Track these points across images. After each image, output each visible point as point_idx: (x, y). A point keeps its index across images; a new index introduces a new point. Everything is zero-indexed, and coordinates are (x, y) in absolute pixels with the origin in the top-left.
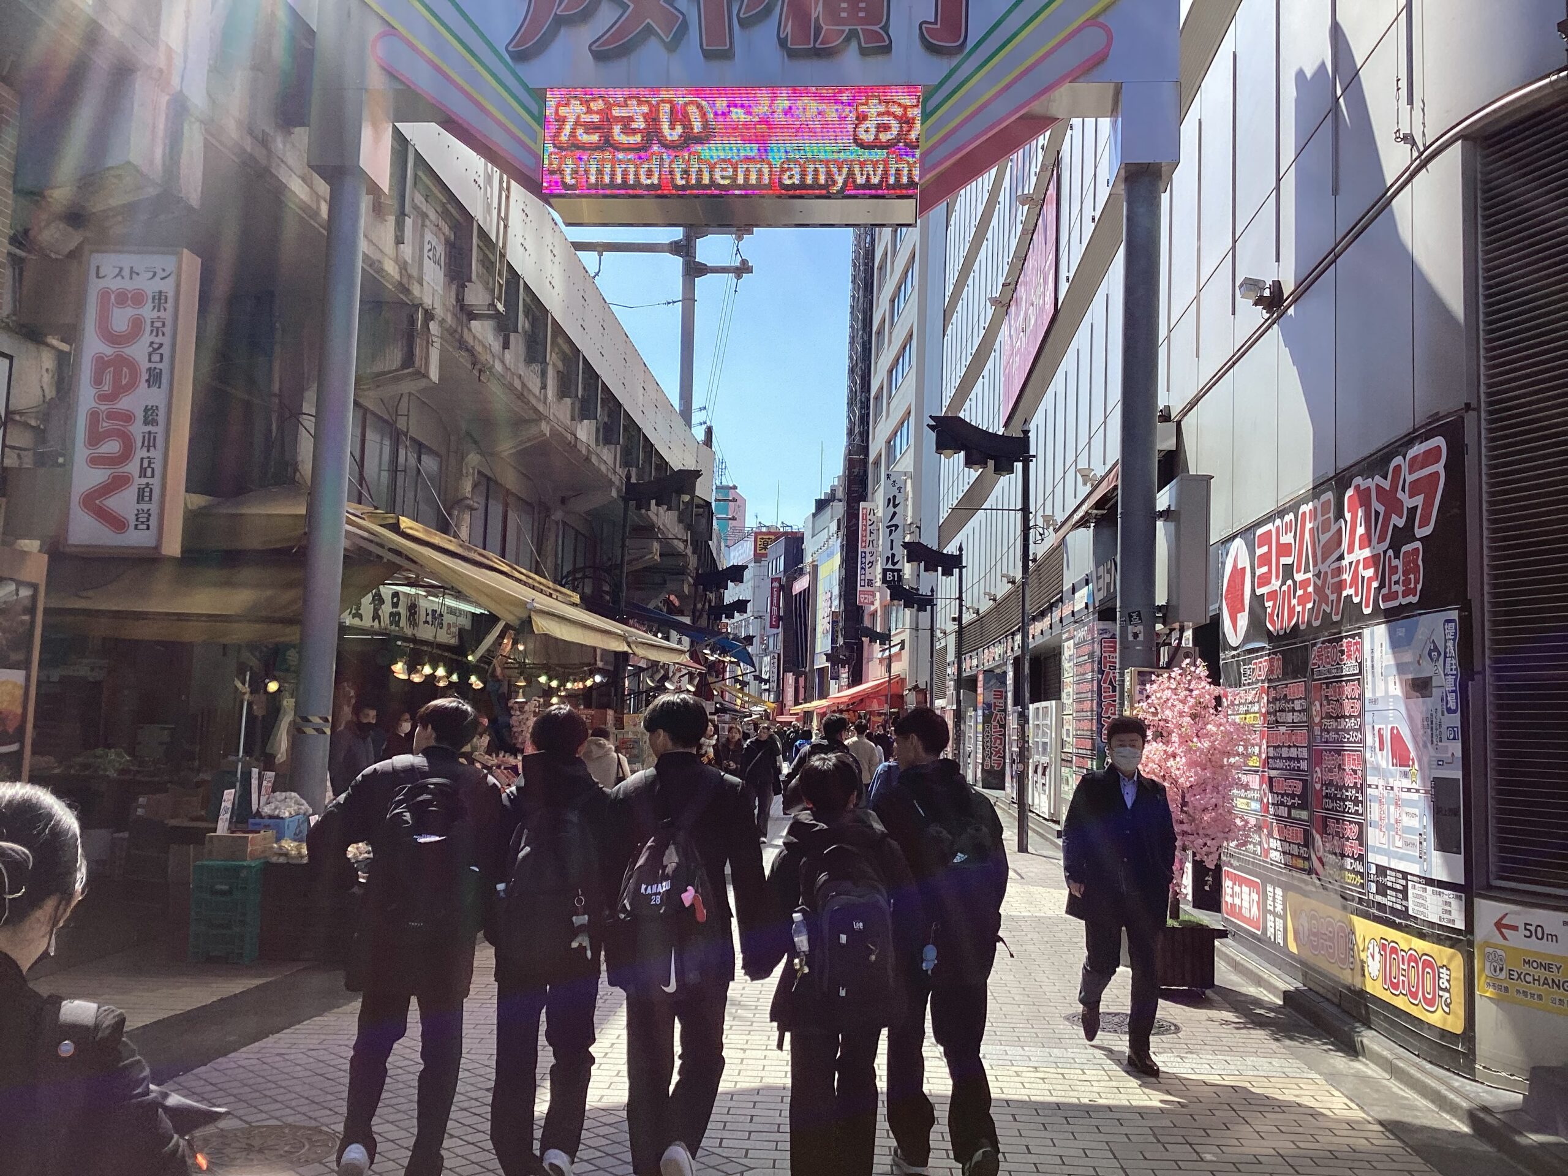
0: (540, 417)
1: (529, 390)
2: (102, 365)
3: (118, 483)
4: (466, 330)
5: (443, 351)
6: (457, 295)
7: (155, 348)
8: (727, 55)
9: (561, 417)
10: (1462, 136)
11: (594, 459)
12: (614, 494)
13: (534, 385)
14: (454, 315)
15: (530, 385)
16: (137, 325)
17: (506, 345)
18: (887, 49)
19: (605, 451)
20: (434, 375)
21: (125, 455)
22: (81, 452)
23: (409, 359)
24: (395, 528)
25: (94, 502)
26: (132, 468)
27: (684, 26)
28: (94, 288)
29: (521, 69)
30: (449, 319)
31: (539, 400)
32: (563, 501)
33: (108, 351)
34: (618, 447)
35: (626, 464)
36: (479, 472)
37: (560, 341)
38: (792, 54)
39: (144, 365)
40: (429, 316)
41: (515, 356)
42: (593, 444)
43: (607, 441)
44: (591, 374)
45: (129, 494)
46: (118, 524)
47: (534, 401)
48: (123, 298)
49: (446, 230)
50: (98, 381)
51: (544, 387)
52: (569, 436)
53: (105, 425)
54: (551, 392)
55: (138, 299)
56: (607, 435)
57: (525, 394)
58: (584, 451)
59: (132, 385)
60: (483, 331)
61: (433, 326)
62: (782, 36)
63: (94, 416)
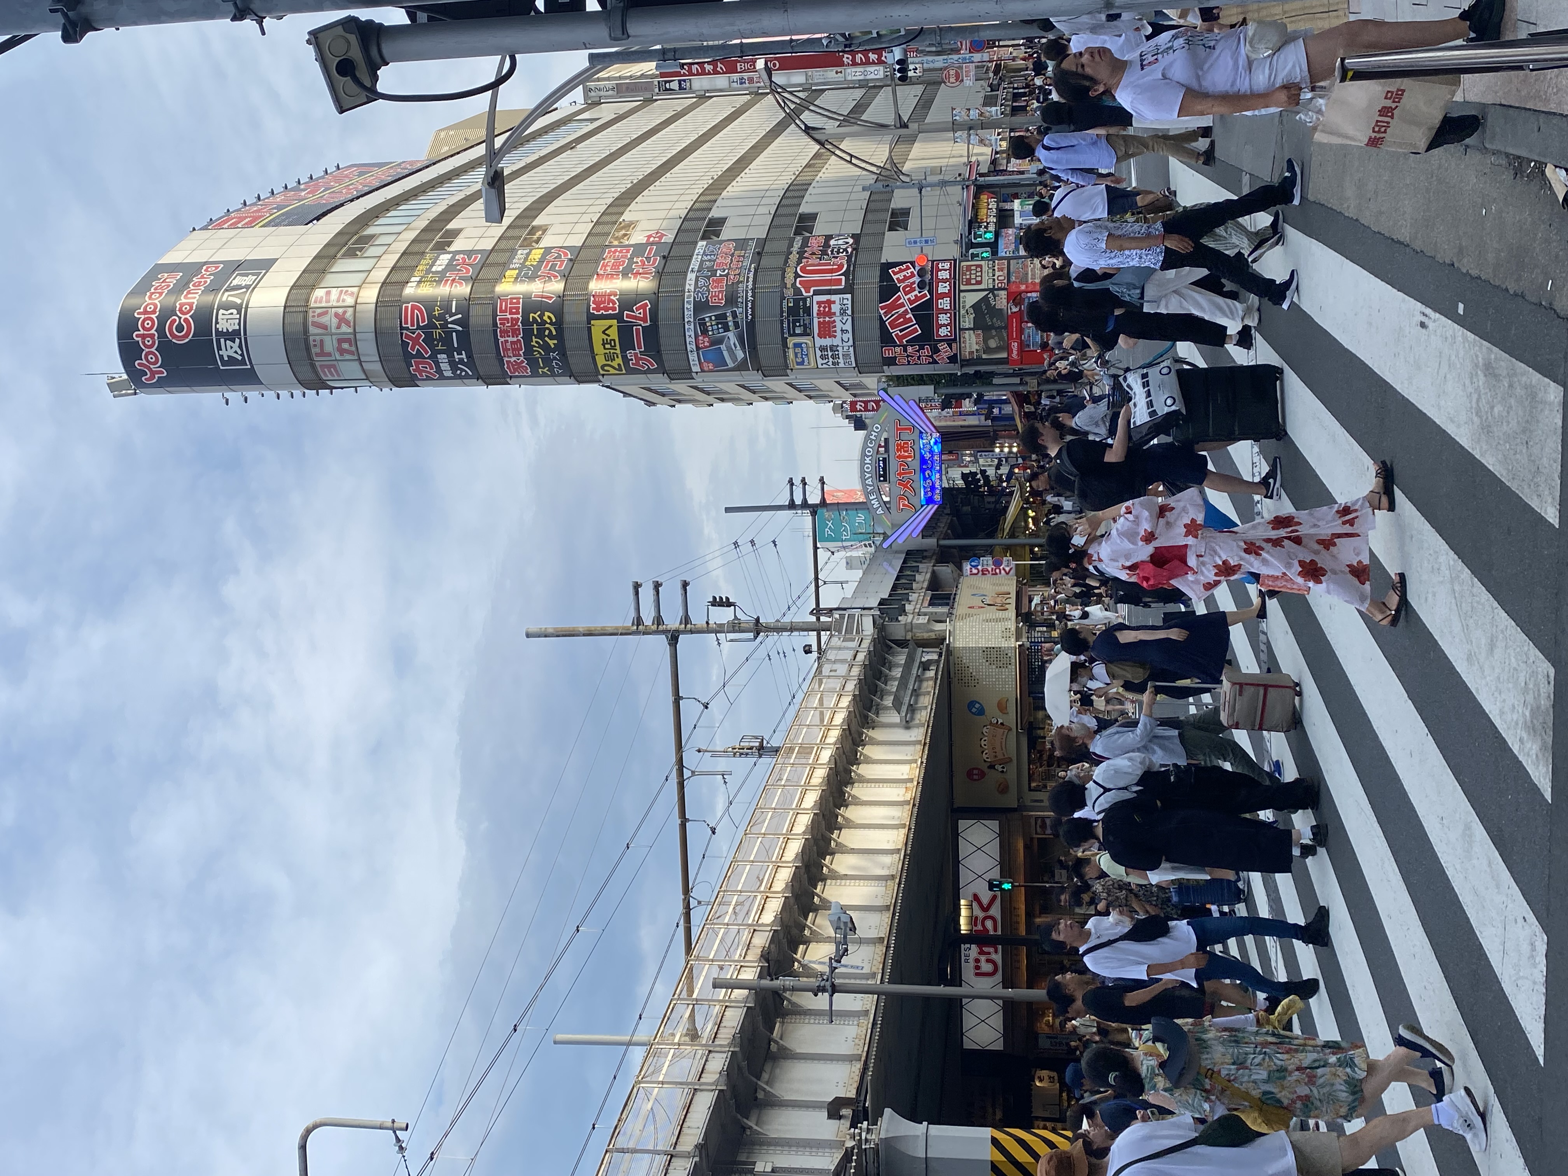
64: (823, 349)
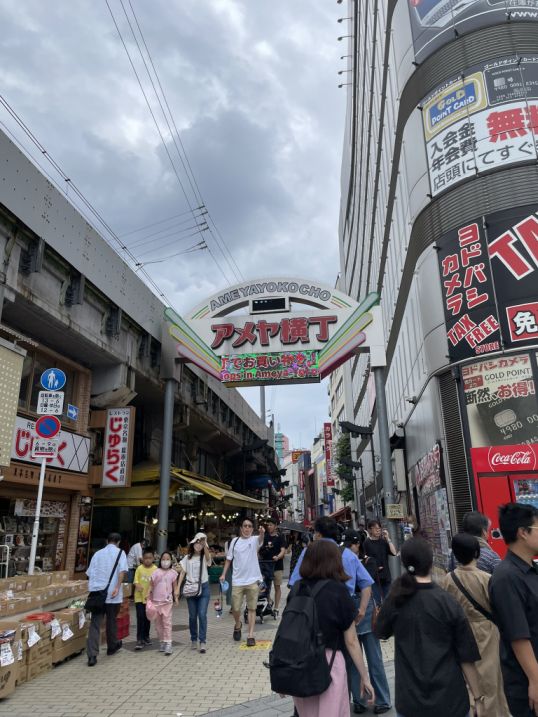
0: (217, 429)
2: (111, 437)
3: (116, 468)
4: (196, 409)
5: (191, 417)
6: (194, 399)
7: (125, 432)
8: (267, 345)
9: (223, 428)
10: (435, 375)
11: (234, 439)
12: (240, 449)
13: (215, 420)
14: (193, 405)
16: (120, 426)
17: (207, 410)
18: (308, 342)
19: (237, 436)
20: (188, 423)
21: (117, 461)
22: (106, 461)
23: (181, 421)
24: (181, 473)
25: (108, 474)
26: (119, 464)
27: (256, 339)
28: (109, 417)
29: (215, 351)
30: (192, 407)
31: (216, 424)
32: (224, 453)
33: (113, 434)
34: (241, 434)
35: (244, 439)
36: (198, 447)
37: (223, 405)
38: (285, 344)
39: (122, 437)
40: (187, 406)
41: (210, 413)
42: (233, 434)
43: (238, 432)
44: (232, 413)
45: (118, 471)
46: (115, 479)
48: (116, 420)
49: (191, 381)
50: (110, 441)
51: (218, 420)
52: (225, 433)
53: (112, 453)
54: (220, 421)
55: (120, 420)
57: (213, 423)
58: (230, 437)
59: (119, 441)
60: (201, 408)
61: (188, 410)
62: (281, 340)
63: (109, 452)
64: (467, 130)
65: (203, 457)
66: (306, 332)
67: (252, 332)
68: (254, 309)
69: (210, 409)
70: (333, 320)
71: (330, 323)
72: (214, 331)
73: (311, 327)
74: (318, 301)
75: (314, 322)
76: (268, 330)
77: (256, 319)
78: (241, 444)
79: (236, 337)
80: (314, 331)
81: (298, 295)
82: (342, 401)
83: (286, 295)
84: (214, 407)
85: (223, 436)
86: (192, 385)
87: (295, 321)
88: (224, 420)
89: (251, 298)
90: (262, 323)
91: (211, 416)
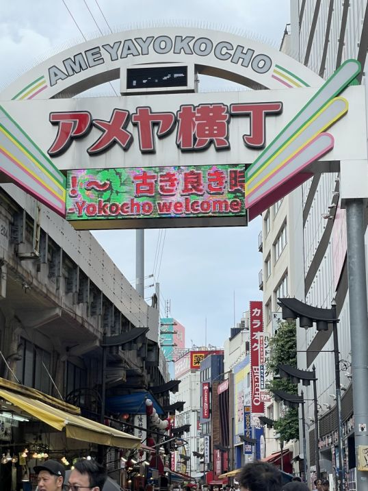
0: (56, 306)
1: (50, 292)
4: (19, 267)
5: (8, 281)
6: (15, 249)
8: (153, 152)
9: (68, 304)
11: (86, 325)
12: (98, 344)
14: (13, 259)
15: (51, 289)
17: (38, 270)
18: (228, 148)
19: (92, 319)
20: (3, 294)
27: (132, 140)
29: (54, 161)
30: (11, 263)
31: (55, 296)
32: (68, 349)
34: (100, 317)
35: (105, 326)
36: (21, 338)
37: (67, 262)
38: (184, 151)
41: (43, 275)
42: (85, 317)
43: (93, 313)
44: (84, 277)
47: (53, 298)
49: (10, 217)
51: (58, 289)
52: (72, 314)
54: (62, 292)
56: (92, 310)
57: (49, 294)
58: (80, 321)
60: (28, 266)
61: (3, 268)
62: (178, 143)
65: (29, 355)
66: (223, 131)
67: (125, 127)
68: (129, 86)
69: (44, 269)
70: (275, 110)
71: (267, 114)
72: (55, 124)
73: (232, 120)
74: (248, 73)
75: (239, 112)
76: (155, 124)
77: (132, 104)
78: (99, 335)
79: (95, 135)
80: (239, 129)
81: (211, 61)
82: (284, 262)
83: (189, 61)
84: (51, 265)
85: (67, 319)
86: (12, 224)
87: (204, 109)
88: (68, 290)
89: (124, 65)
90: (144, 111)
91: (46, 281)
